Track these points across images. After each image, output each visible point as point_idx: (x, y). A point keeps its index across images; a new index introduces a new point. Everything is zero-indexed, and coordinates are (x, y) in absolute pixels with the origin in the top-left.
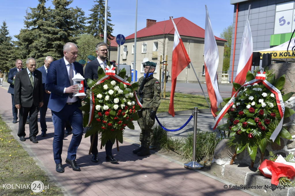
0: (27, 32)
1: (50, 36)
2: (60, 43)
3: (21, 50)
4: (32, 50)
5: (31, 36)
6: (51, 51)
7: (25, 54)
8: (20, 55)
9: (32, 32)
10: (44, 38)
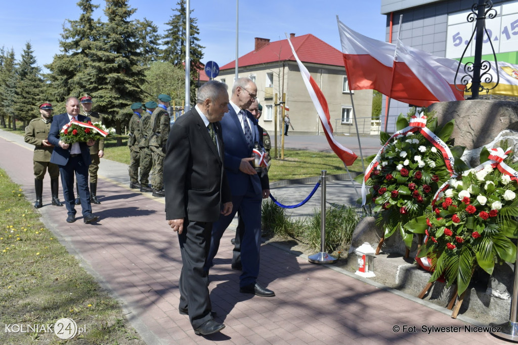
0: (64, 59)
1: (102, 65)
2: (118, 76)
3: (55, 88)
4: (75, 88)
5: (71, 65)
6: (104, 90)
7: (63, 94)
8: (54, 96)
9: (73, 59)
10: (93, 68)
